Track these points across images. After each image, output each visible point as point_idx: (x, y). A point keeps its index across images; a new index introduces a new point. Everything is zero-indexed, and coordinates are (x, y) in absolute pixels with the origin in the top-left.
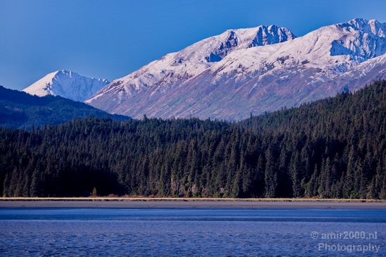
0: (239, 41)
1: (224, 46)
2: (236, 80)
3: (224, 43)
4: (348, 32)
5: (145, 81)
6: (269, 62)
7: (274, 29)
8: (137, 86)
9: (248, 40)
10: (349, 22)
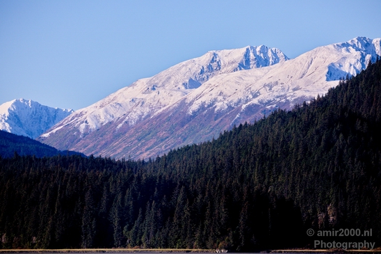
0: (222, 64)
1: (205, 70)
2: (216, 110)
3: (205, 67)
4: (348, 53)
5: (112, 111)
6: (254, 89)
7: (264, 50)
8: (102, 117)
9: (233, 63)
10: (349, 42)
